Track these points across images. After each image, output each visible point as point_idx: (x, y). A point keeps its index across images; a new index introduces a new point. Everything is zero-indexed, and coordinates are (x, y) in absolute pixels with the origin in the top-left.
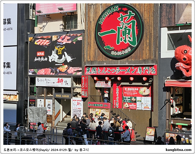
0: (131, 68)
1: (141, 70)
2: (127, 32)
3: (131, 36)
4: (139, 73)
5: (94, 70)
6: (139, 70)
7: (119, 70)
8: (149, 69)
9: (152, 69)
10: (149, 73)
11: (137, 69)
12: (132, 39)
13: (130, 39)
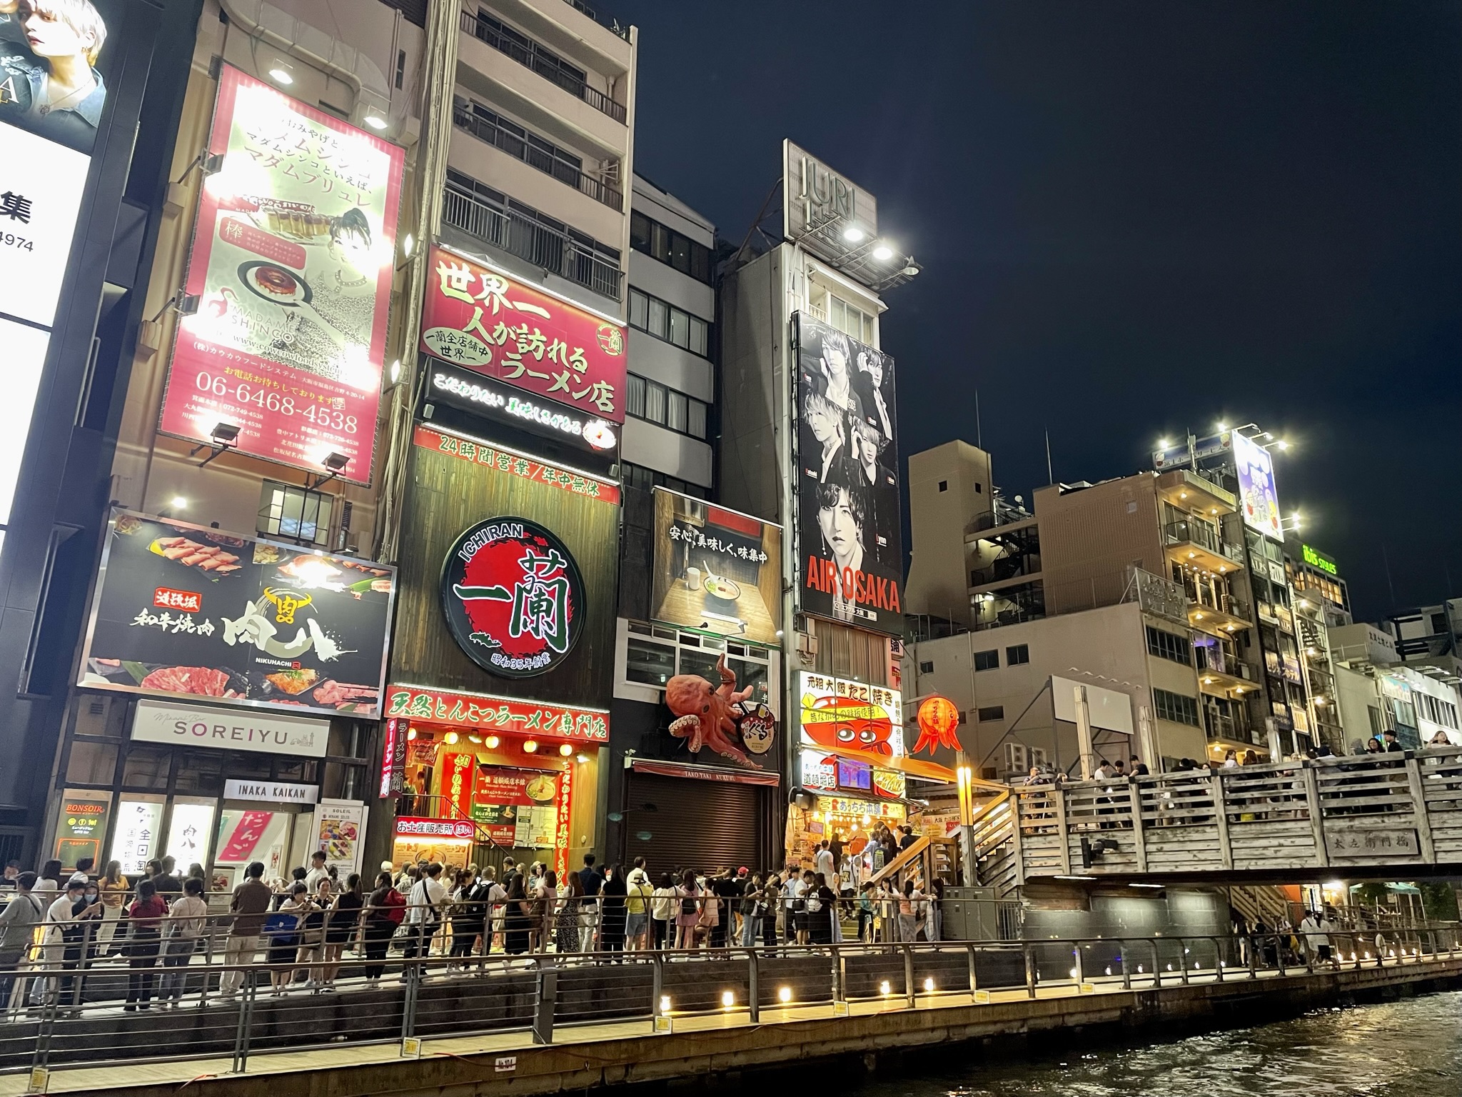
0: (543, 715)
1: (569, 723)
2: (542, 606)
3: (553, 620)
4: (565, 731)
5: (424, 706)
6: (565, 722)
7: (508, 716)
8: (590, 723)
9: (597, 724)
10: (590, 734)
11: (560, 718)
12: (555, 628)
13: (551, 628)
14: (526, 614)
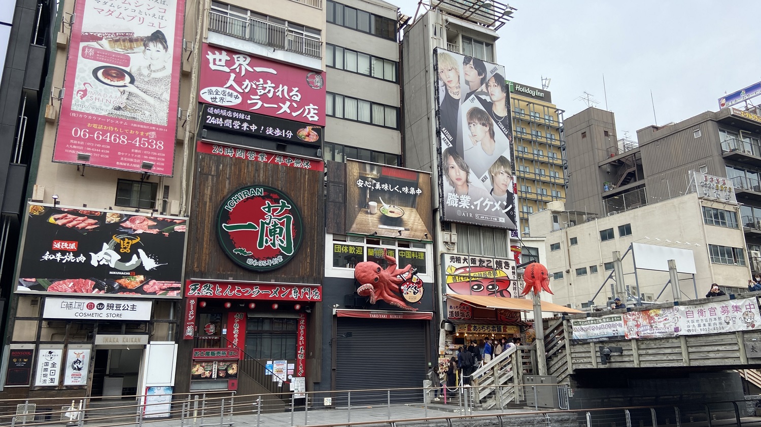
0: (281, 289)
1: (297, 293)
2: (277, 231)
3: (284, 238)
4: (294, 297)
5: (208, 289)
6: (294, 292)
7: (259, 291)
8: (309, 292)
9: (314, 292)
10: (309, 298)
11: (291, 291)
12: (285, 242)
13: (282, 242)
14: (267, 236)
